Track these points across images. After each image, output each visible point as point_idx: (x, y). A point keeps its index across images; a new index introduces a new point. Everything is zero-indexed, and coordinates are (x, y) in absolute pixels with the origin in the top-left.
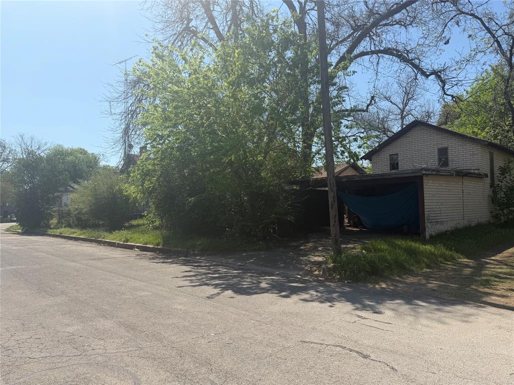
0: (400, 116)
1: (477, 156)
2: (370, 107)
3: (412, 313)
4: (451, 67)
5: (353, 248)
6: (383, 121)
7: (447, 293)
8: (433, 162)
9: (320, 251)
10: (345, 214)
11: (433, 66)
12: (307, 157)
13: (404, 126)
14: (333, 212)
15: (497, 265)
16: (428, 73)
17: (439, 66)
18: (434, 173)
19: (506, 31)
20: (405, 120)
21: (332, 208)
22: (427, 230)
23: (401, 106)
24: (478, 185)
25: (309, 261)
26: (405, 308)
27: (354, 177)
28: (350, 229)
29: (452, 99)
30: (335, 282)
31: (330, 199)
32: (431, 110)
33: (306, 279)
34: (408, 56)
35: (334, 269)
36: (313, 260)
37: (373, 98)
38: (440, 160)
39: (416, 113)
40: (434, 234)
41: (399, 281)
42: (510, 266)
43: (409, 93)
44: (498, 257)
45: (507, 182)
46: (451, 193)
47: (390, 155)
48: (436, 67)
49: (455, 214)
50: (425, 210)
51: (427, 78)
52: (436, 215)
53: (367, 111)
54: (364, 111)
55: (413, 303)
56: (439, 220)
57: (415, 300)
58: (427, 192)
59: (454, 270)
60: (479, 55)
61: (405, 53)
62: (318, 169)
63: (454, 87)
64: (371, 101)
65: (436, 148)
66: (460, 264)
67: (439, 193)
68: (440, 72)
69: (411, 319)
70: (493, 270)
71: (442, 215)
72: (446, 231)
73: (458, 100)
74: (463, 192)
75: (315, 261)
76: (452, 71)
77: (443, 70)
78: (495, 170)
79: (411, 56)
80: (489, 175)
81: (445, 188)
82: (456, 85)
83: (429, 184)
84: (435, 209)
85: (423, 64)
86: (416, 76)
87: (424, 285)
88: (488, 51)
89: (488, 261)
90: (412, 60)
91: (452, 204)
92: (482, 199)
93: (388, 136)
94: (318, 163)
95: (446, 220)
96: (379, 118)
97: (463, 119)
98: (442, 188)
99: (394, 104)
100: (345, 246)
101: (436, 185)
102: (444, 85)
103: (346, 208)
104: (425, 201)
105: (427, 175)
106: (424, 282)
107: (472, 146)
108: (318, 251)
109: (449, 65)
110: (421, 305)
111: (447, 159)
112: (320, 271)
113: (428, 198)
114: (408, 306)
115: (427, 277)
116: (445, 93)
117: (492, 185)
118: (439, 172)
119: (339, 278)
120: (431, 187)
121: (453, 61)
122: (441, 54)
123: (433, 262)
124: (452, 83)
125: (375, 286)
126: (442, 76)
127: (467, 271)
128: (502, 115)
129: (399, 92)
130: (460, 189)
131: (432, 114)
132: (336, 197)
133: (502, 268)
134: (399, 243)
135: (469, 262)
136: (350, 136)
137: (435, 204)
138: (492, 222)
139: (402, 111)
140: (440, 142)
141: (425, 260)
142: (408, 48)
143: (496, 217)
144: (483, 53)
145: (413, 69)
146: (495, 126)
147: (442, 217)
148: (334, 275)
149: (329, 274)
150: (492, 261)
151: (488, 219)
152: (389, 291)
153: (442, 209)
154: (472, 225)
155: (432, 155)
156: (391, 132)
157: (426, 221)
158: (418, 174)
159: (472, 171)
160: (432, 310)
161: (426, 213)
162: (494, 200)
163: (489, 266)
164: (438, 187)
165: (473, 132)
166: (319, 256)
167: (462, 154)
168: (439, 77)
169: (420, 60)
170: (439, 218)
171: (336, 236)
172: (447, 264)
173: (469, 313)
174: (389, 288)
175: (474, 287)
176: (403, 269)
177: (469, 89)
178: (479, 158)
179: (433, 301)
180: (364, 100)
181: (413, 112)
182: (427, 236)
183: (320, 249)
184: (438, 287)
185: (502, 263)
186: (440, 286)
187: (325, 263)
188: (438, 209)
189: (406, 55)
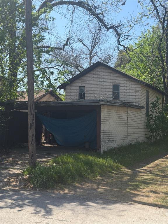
0: (89, 56)
1: (138, 93)
2: (66, 47)
3: (85, 212)
4: (125, 25)
5: (47, 162)
6: (76, 59)
7: (111, 195)
8: (108, 95)
9: (19, 164)
10: (42, 132)
11: (112, 21)
12: (13, 83)
13: (92, 65)
14: (31, 132)
15: (145, 173)
16: (109, 27)
17: (117, 22)
18: (109, 104)
19: (162, 4)
20: (92, 59)
21: (31, 128)
22: (101, 147)
23: (90, 48)
24: (138, 114)
25: (9, 173)
26: (80, 208)
27: (50, 103)
28: (45, 145)
29: (124, 49)
30: (28, 191)
31: (30, 121)
32: (111, 54)
33: (4, 190)
34: (95, 10)
35: (29, 179)
36: (12, 173)
37: (68, 39)
38: (114, 94)
39: (100, 55)
40: (106, 150)
41: (78, 187)
42: (154, 174)
43: (96, 39)
44: (147, 168)
45: (157, 113)
46: (120, 119)
47: (79, 87)
48: (114, 23)
49: (122, 135)
50: (101, 132)
51: (108, 30)
52: (108, 136)
53: (63, 49)
54: (61, 49)
55: (86, 204)
56: (110, 140)
57: (87, 201)
58: (103, 118)
59: (118, 177)
60: (144, 18)
61: (93, 8)
62: (21, 94)
63: (126, 40)
64: (67, 42)
65: (112, 85)
66: (122, 172)
67: (111, 119)
68: (117, 28)
69: (83, 216)
70: (142, 177)
71: (113, 135)
72: (115, 148)
73: (128, 50)
74: (127, 119)
75: (14, 174)
76: (126, 27)
77: (119, 26)
78: (149, 104)
79: (98, 11)
80: (145, 107)
81: (115, 115)
82: (127, 38)
83: (104, 112)
84: (108, 131)
85: (105, 19)
86: (100, 28)
87: (95, 189)
88: (150, 16)
89: (140, 170)
90: (98, 14)
91: (120, 127)
92: (140, 124)
93: (79, 71)
94: (22, 88)
95: (116, 139)
96: (73, 56)
97: (132, 64)
98: (113, 115)
99: (85, 46)
100: (40, 160)
101: (110, 113)
102: (119, 38)
103: (44, 127)
104: (101, 125)
105: (103, 105)
106: (95, 187)
107: (136, 85)
108: (17, 164)
109: (123, 23)
110: (91, 206)
111: (118, 93)
112: (17, 182)
113: (104, 123)
114: (82, 207)
115: (99, 183)
116: (119, 44)
117: (147, 115)
118: (111, 103)
119: (32, 187)
120: (106, 114)
121: (126, 20)
122: (119, 12)
123: (104, 172)
124: (124, 37)
125: (59, 192)
126: (118, 30)
127: (126, 178)
128: (156, 64)
129: (89, 36)
130: (126, 116)
131: (112, 58)
132: (34, 119)
133: (148, 176)
134: (81, 157)
135: (128, 171)
136: (50, 68)
137: (108, 127)
138: (146, 141)
139: (91, 52)
140: (114, 80)
141: (99, 170)
142: (96, 5)
143: (149, 138)
144: (146, 17)
145: (99, 21)
146: (152, 72)
147: (112, 137)
148: (29, 184)
149: (24, 184)
150: (142, 171)
151: (143, 139)
152: (69, 196)
153: (113, 131)
154: (133, 144)
155: (109, 89)
156: (82, 67)
157: (101, 140)
158: (97, 104)
159: (134, 104)
160: (98, 208)
161: (101, 134)
162: (148, 125)
163: (140, 174)
164: (111, 115)
165: (138, 75)
166: (18, 169)
167: (129, 90)
168: (116, 31)
169: (103, 16)
170: (110, 138)
171: (32, 152)
172: (113, 173)
173: (123, 209)
174: (69, 193)
175: (128, 190)
176: (82, 177)
177: (137, 42)
178: (140, 95)
179: (100, 201)
180: (62, 40)
181: (99, 54)
182: (102, 152)
183: (19, 163)
184: (105, 190)
185: (149, 172)
186: (106, 190)
187: (22, 174)
188: (110, 131)
189: (94, 10)
